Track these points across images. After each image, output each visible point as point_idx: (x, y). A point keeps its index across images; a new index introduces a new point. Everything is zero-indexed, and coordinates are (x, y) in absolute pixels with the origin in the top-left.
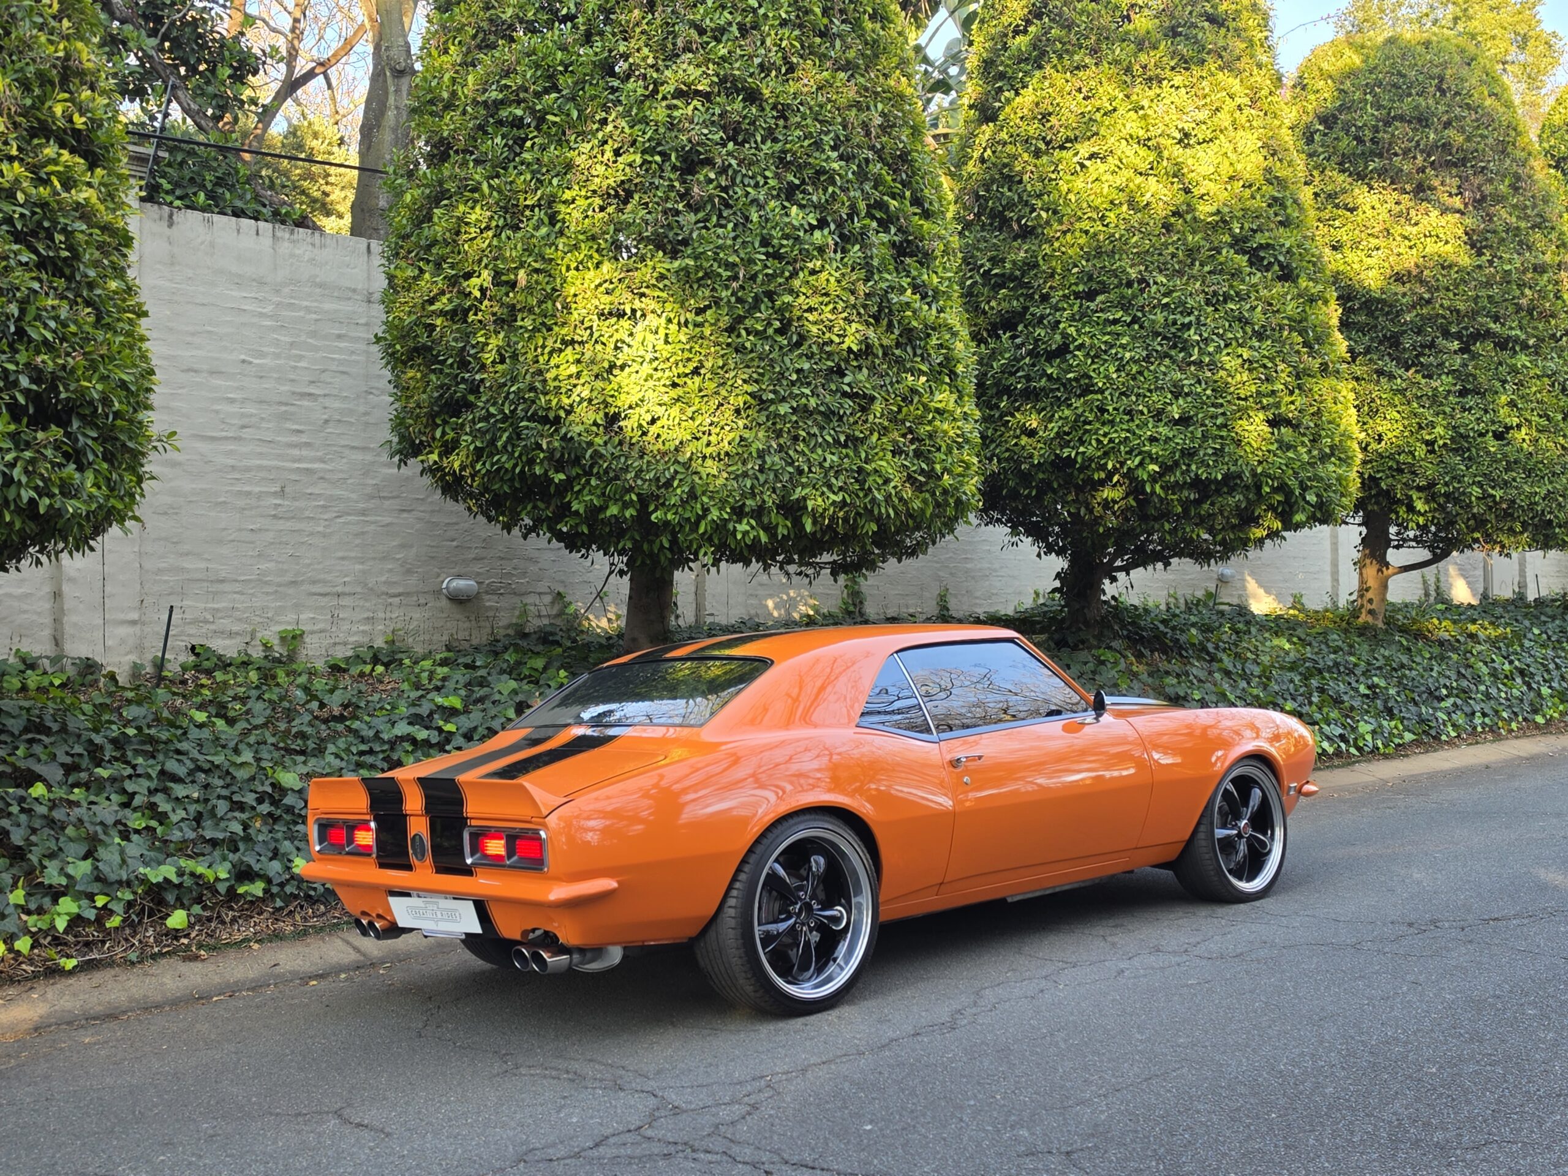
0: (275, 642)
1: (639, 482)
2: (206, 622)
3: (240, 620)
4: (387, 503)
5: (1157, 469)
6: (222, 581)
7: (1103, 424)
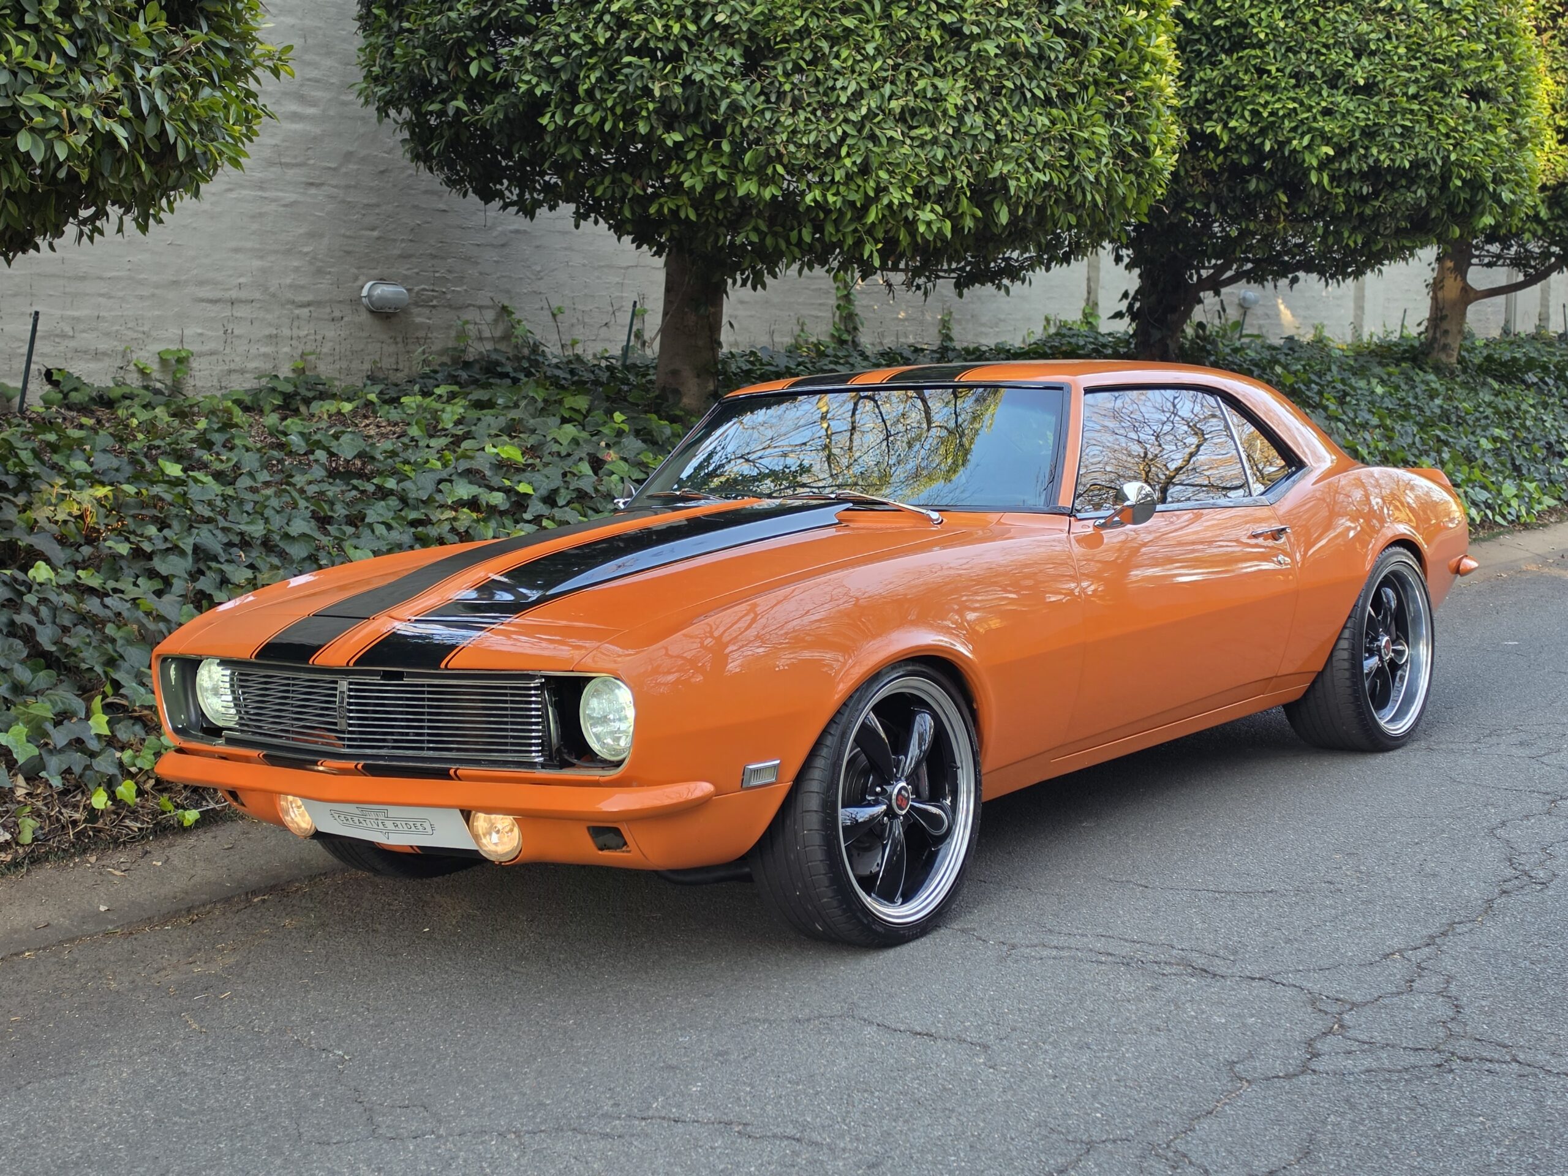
0: (154, 367)
1: (792, 148)
2: (64, 336)
3: (108, 334)
4: (291, 172)
5: (1331, 152)
6: (83, 278)
7: (1261, 89)
